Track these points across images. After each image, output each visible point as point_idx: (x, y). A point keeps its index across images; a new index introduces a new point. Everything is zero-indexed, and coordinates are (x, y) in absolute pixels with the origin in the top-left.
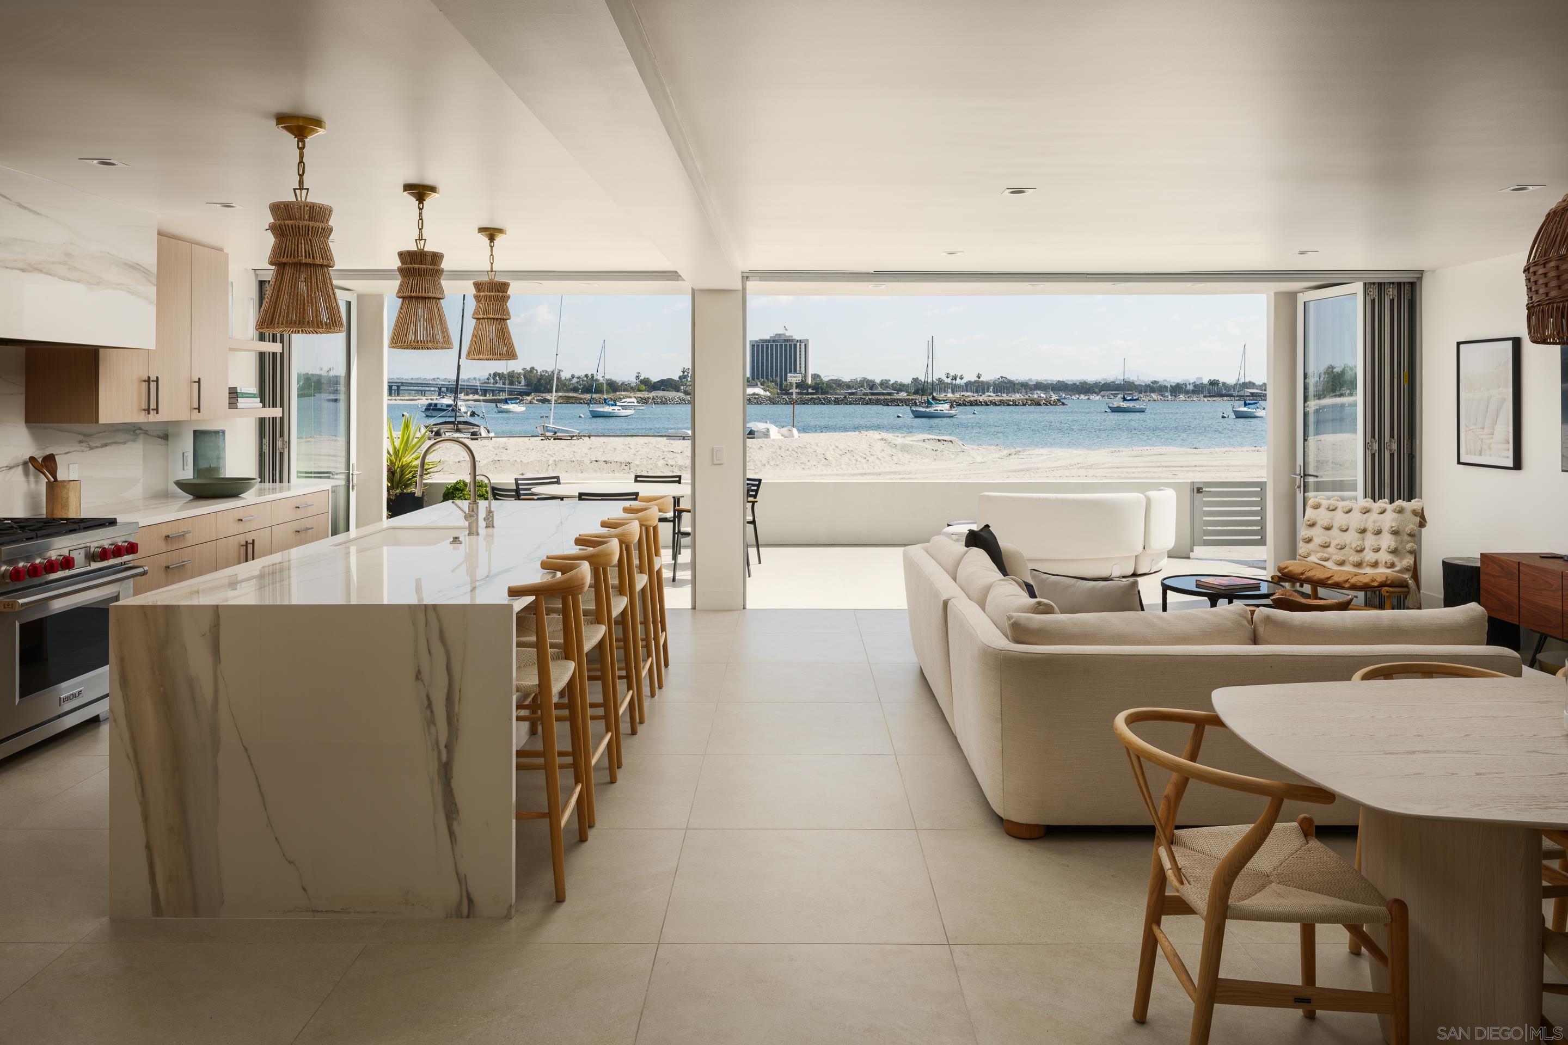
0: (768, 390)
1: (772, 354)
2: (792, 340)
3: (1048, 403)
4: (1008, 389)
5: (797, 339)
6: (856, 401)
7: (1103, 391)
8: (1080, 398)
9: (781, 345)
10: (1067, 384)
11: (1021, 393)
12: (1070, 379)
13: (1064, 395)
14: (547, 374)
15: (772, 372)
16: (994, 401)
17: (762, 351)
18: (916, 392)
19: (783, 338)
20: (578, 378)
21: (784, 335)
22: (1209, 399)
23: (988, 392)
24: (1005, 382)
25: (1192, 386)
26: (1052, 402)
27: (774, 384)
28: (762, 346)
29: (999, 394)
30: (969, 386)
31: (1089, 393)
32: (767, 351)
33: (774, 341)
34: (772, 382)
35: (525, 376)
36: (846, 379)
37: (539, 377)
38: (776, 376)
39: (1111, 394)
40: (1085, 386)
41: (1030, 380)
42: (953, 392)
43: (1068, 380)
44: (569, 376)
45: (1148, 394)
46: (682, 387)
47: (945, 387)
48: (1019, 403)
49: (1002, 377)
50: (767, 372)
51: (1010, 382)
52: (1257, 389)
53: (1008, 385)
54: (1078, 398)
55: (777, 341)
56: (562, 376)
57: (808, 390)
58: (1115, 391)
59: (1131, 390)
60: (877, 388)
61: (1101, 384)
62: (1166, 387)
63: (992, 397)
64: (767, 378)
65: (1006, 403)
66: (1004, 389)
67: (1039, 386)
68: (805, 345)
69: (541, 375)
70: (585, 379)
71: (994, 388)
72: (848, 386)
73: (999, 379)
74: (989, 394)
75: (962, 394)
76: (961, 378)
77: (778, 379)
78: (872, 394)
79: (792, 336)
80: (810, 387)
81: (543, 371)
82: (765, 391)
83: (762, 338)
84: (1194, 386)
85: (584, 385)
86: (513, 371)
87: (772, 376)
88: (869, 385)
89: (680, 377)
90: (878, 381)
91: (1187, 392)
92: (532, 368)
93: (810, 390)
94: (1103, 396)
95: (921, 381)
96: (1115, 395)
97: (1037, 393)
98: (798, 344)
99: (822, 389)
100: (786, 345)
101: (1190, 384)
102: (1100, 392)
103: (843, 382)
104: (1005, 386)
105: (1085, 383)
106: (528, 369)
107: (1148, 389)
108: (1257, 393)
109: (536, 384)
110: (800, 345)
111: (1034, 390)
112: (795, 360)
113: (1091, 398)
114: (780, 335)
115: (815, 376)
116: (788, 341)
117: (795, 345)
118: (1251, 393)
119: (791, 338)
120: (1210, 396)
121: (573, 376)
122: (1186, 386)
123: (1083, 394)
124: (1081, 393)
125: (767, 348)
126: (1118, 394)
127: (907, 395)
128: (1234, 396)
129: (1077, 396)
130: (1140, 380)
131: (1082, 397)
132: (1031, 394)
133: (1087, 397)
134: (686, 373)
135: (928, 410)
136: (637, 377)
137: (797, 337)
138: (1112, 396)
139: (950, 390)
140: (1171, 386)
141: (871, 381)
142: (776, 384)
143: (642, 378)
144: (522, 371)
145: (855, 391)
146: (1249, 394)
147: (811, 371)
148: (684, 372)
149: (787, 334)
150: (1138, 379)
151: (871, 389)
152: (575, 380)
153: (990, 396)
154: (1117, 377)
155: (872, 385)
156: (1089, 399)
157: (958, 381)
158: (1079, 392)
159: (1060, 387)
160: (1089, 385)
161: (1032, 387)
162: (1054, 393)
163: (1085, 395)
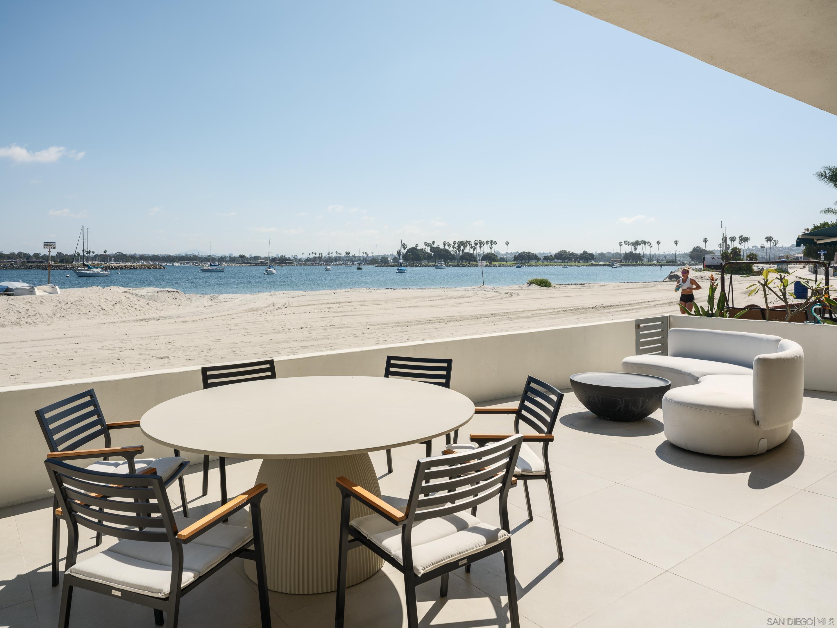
3: (155, 268)
4: (123, 259)
6: (21, 267)
7: (181, 261)
8: (167, 265)
10: (159, 257)
11: (131, 262)
12: (159, 254)
16: (121, 266)
18: (61, 261)
22: (240, 265)
23: (110, 261)
24: (121, 256)
25: (229, 258)
26: (157, 267)
29: (118, 262)
30: (97, 257)
31: (173, 262)
39: (185, 262)
40: (170, 258)
41: (135, 254)
45: (206, 262)
47: (81, 259)
48: (137, 267)
49: (118, 252)
51: (124, 255)
52: (262, 260)
53: (123, 257)
54: (166, 265)
58: (187, 261)
59: (197, 261)
60: (32, 259)
61: (179, 257)
62: (215, 259)
63: (114, 264)
65: (129, 267)
66: (120, 259)
67: (142, 258)
71: (114, 259)
73: (116, 253)
74: (111, 262)
75: (94, 262)
76: (93, 253)
78: (29, 262)
84: (230, 258)
90: (31, 254)
91: (227, 262)
94: (181, 264)
95: (64, 255)
96: (188, 263)
97: (141, 262)
101: (228, 257)
102: (179, 261)
104: (120, 257)
105: (170, 256)
107: (206, 259)
108: (263, 262)
111: (139, 260)
113: (175, 265)
118: (261, 262)
120: (240, 264)
122: (226, 258)
123: (169, 263)
124: (168, 262)
126: (189, 262)
127: (55, 263)
128: (252, 263)
129: (166, 264)
130: (200, 255)
131: (169, 264)
132: (137, 262)
133: (171, 264)
135: (88, 272)
138: (185, 264)
140: (218, 258)
141: (26, 254)
146: (260, 262)
150: (198, 254)
151: (27, 259)
153: (112, 263)
154: (187, 253)
155: (27, 256)
156: (173, 265)
157: (91, 254)
158: (167, 262)
159: (155, 258)
160: (173, 257)
161: (138, 258)
162: (152, 262)
163: (171, 263)
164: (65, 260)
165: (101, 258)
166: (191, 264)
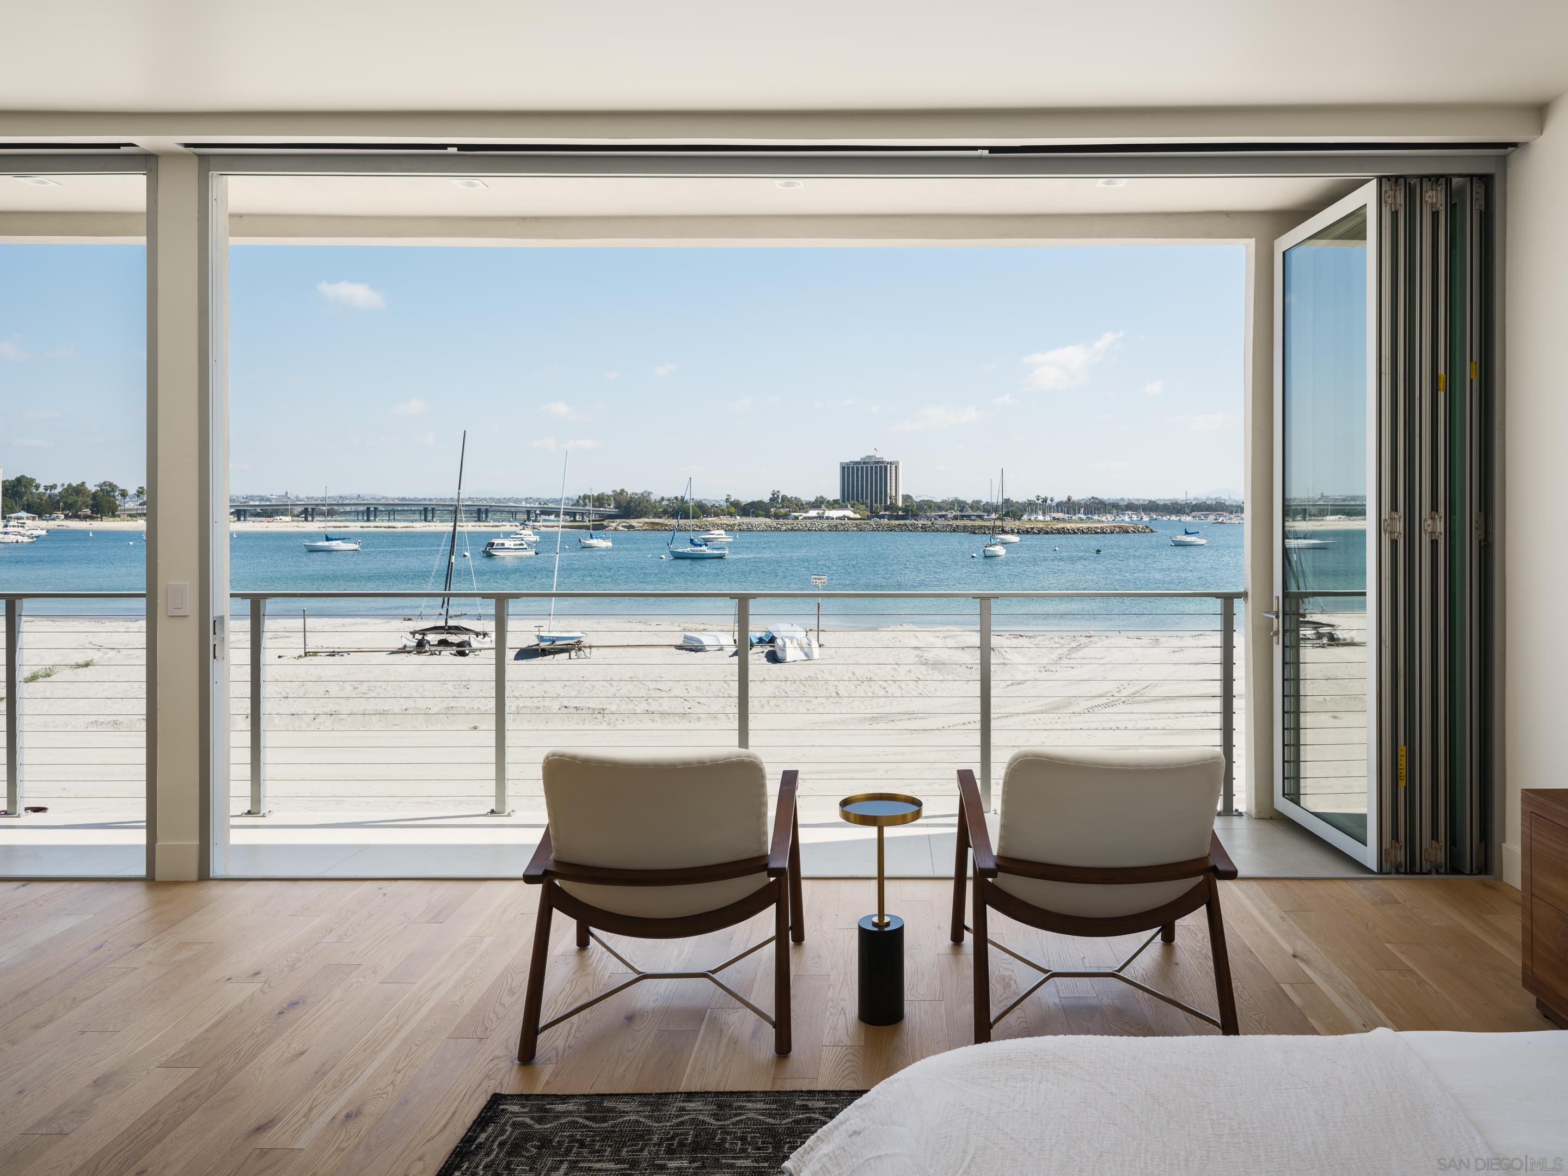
0: (858, 513)
1: (862, 476)
2: (883, 462)
3: (1136, 530)
4: (1099, 509)
5: (887, 461)
6: (944, 528)
7: (1194, 511)
8: (1170, 519)
9: (871, 467)
10: (1158, 504)
11: (1112, 514)
12: (1160, 497)
13: (1155, 517)
14: (636, 497)
15: (862, 494)
16: (1081, 529)
17: (853, 473)
18: (1007, 515)
19: (873, 460)
20: (669, 500)
21: (874, 456)
23: (1079, 513)
24: (1096, 503)
26: (1140, 528)
27: (864, 506)
28: (853, 468)
29: (1090, 516)
30: (1060, 507)
31: (1179, 513)
32: (857, 473)
33: (864, 463)
34: (863, 504)
35: (615, 499)
36: (938, 499)
37: (629, 499)
38: (867, 498)
39: (1202, 514)
40: (1176, 506)
41: (1122, 499)
42: (1044, 514)
43: (1160, 500)
44: (658, 498)
45: (1239, 514)
46: (772, 510)
47: (1036, 508)
48: (1107, 530)
49: (1093, 498)
50: (857, 494)
51: (1102, 502)
53: (1099, 506)
55: (867, 463)
56: (652, 498)
57: (898, 513)
58: (1206, 511)
59: (1222, 511)
60: (966, 510)
61: (1192, 504)
64: (858, 500)
65: (1094, 530)
66: (1095, 510)
67: (1130, 506)
68: (896, 467)
69: (631, 497)
70: (675, 501)
71: (1085, 509)
72: (939, 507)
73: (1090, 499)
74: (1080, 516)
75: (1053, 515)
76: (1052, 500)
77: (869, 502)
78: (962, 517)
79: (882, 458)
80: (900, 509)
81: (633, 494)
82: (855, 513)
83: (852, 460)
85: (674, 508)
86: (603, 493)
87: (862, 498)
88: (960, 506)
89: (771, 500)
92: (622, 491)
93: (900, 513)
94: (1194, 517)
96: (1206, 516)
97: (1128, 514)
98: (889, 466)
99: (912, 512)
100: (876, 467)
102: (1191, 512)
103: (934, 503)
105: (1177, 503)
106: (619, 491)
109: (625, 507)
110: (891, 467)
111: (1125, 511)
112: (886, 483)
113: (1182, 520)
114: (870, 457)
115: (907, 498)
116: (878, 463)
117: (886, 467)
119: (881, 460)
121: (663, 499)
124: (1173, 514)
125: (858, 470)
129: (1169, 517)
131: (1174, 518)
132: (1122, 514)
133: (1178, 518)
134: (775, 496)
136: (728, 499)
137: (887, 459)
138: (1203, 518)
139: (1040, 512)
142: (867, 507)
143: (732, 500)
144: (612, 494)
145: (945, 513)
147: (901, 492)
148: (773, 495)
149: (877, 456)
151: (961, 511)
152: (665, 503)
156: (1180, 519)
157: (1049, 502)
158: (1171, 513)
159: (1151, 507)
160: (1181, 505)
161: (1124, 508)
162: (1145, 514)
163: (1177, 516)
164: (1012, 512)
165: (1065, 507)
166: (1211, 518)
